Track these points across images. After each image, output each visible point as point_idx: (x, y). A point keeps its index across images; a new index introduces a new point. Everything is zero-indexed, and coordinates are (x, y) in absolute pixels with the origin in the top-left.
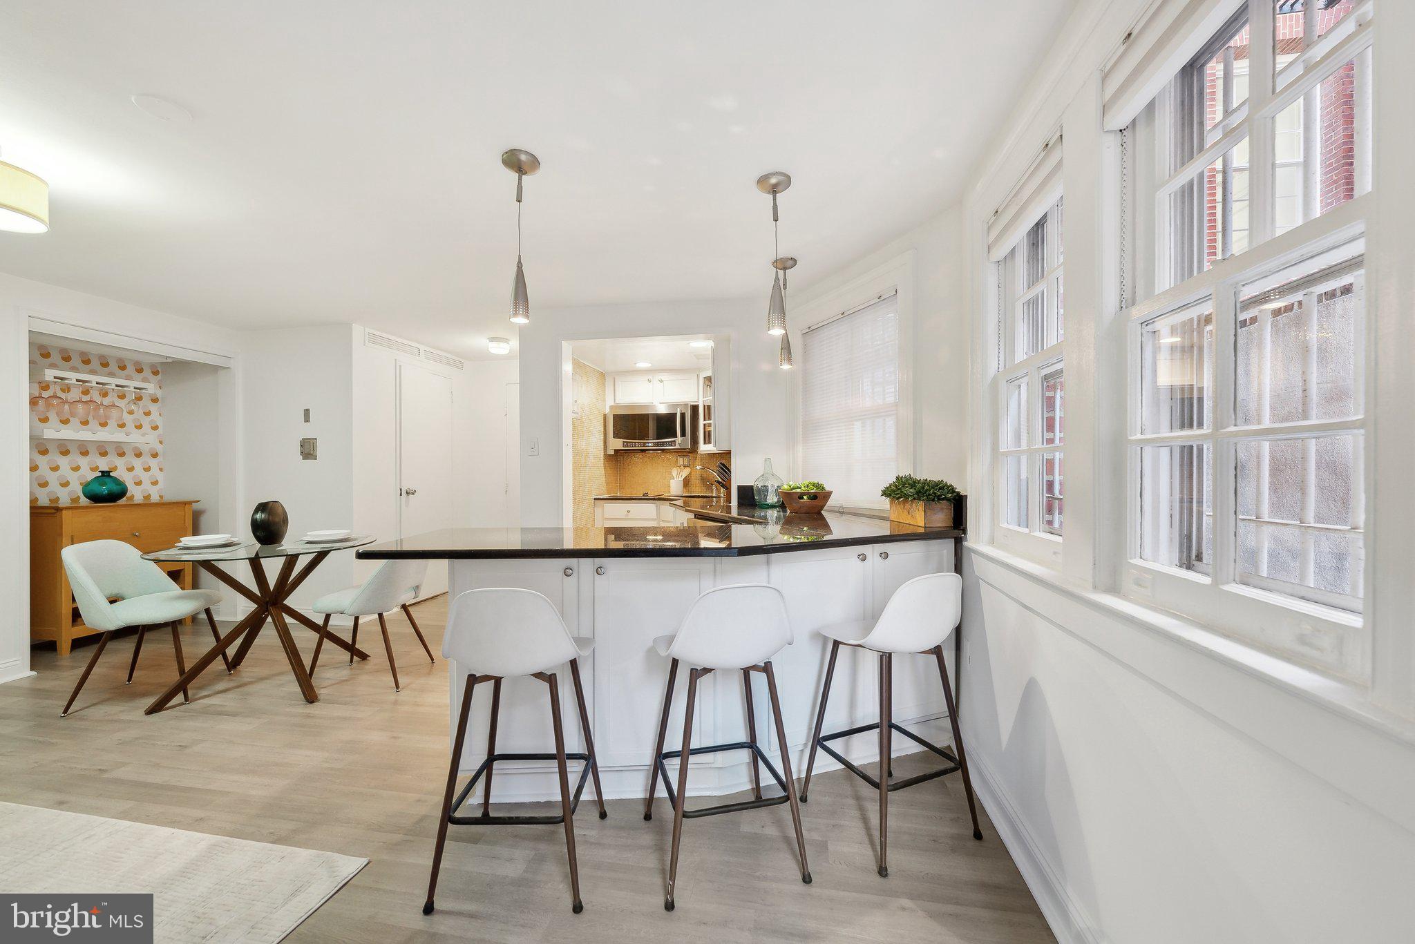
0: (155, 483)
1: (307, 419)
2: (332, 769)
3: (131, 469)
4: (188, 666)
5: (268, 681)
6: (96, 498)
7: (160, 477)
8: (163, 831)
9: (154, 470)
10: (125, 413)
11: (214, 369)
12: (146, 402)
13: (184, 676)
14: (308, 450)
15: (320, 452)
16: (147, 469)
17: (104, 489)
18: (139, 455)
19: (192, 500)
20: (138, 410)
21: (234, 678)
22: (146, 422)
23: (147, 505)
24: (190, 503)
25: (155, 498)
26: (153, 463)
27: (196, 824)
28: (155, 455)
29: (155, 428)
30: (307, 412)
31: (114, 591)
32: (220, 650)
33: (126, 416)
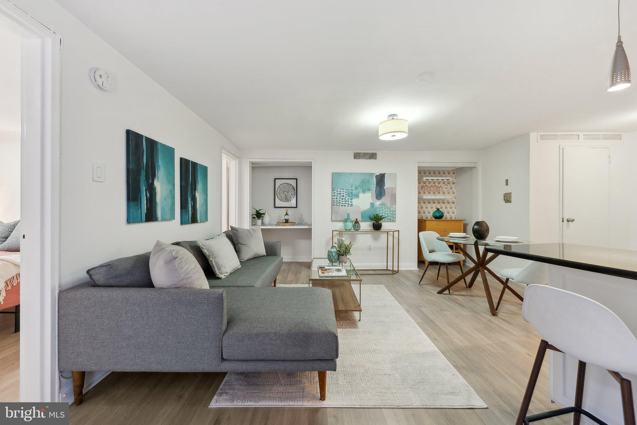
0: (453, 213)
1: (507, 184)
2: (490, 351)
3: (446, 208)
4: (451, 280)
5: (479, 298)
6: (436, 218)
7: (455, 210)
8: (425, 336)
9: (453, 208)
10: (444, 188)
11: (471, 168)
12: (451, 184)
13: (449, 284)
14: (507, 199)
15: (513, 199)
16: (451, 208)
17: (438, 215)
18: (449, 203)
19: (464, 219)
20: (449, 187)
21: (468, 292)
22: (451, 191)
23: (451, 220)
24: (462, 220)
25: (453, 218)
26: (453, 206)
27: (434, 340)
28: (453, 203)
29: (453, 193)
30: (507, 181)
31: (431, 248)
32: (463, 277)
33: (444, 189)
